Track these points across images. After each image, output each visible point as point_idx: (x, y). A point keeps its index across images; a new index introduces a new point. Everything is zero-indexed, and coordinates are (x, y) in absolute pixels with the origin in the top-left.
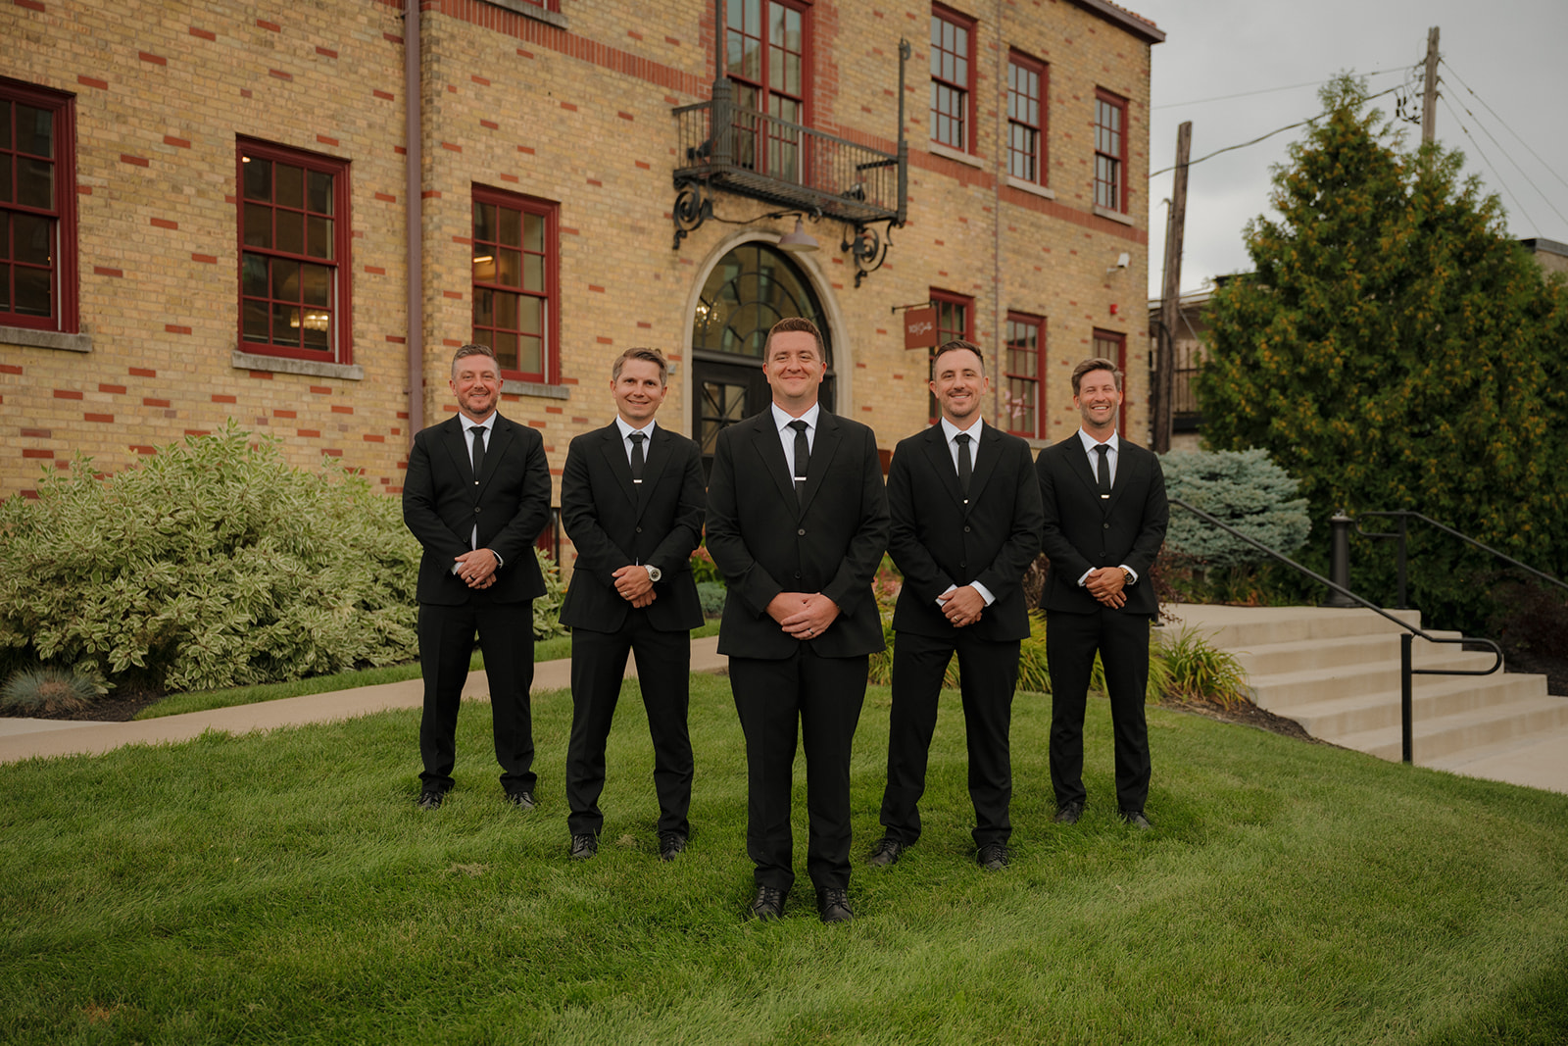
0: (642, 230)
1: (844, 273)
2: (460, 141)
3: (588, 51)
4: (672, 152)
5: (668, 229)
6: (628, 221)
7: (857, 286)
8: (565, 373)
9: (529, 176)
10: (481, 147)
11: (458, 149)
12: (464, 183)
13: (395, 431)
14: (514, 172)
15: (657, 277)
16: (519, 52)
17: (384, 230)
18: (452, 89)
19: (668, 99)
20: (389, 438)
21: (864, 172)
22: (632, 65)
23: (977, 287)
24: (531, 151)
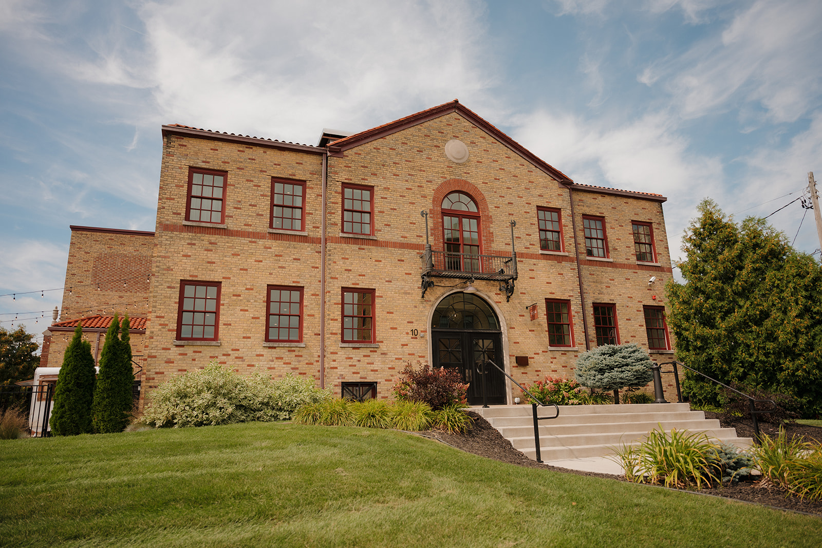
0: (409, 294)
1: (502, 298)
2: (337, 276)
3: (385, 244)
4: (421, 268)
5: (420, 292)
6: (403, 291)
7: (508, 301)
8: (377, 339)
9: (363, 283)
10: (345, 277)
11: (337, 278)
12: (338, 288)
13: (317, 361)
14: (357, 282)
15: (416, 307)
16: (359, 249)
17: (314, 304)
18: (335, 262)
19: (418, 253)
20: (315, 363)
21: (508, 264)
22: (402, 246)
23: (570, 296)
24: (364, 275)
